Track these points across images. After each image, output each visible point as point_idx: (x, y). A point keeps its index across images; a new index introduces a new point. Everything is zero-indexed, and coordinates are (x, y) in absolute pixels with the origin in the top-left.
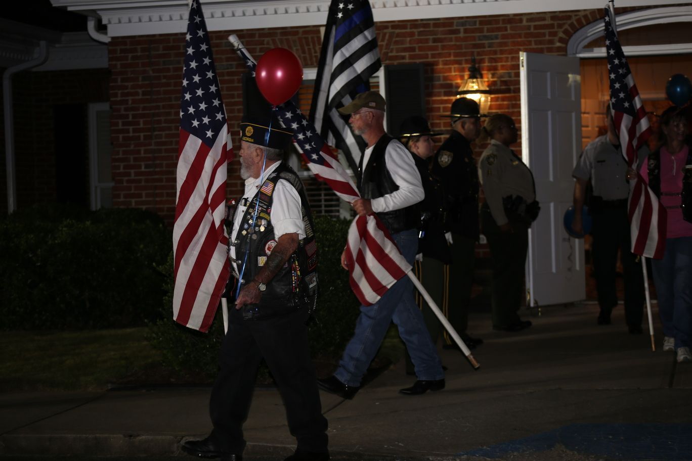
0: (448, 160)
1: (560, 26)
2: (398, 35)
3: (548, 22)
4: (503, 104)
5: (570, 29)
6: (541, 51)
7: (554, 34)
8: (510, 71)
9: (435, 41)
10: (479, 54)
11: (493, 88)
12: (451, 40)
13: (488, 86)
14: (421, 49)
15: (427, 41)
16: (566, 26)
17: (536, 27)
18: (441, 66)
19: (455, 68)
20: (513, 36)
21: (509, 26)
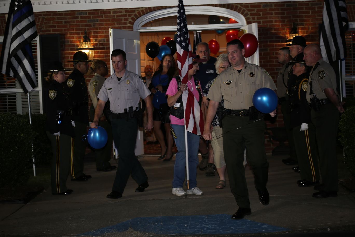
0: (72, 84)
1: (130, 16)
2: (46, 19)
3: (124, 13)
4: (101, 55)
5: (134, 17)
6: (120, 28)
7: (127, 20)
8: (104, 38)
9: (65, 22)
10: (88, 29)
11: (96, 47)
12: (74, 22)
13: (93, 46)
14: (58, 26)
15: (61, 22)
16: (133, 16)
17: (117, 16)
18: (69, 36)
19: (76, 36)
20: (105, 20)
21: (103, 15)
